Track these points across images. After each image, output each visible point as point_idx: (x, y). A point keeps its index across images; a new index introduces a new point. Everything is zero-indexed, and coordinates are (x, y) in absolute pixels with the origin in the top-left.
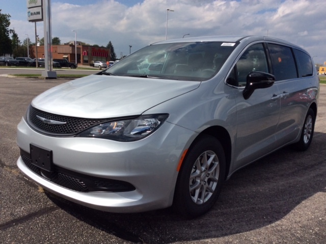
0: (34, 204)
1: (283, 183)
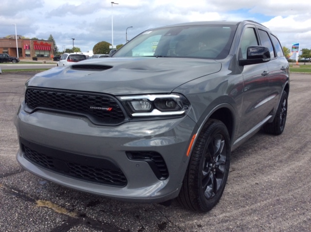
0: (40, 223)
1: (287, 169)
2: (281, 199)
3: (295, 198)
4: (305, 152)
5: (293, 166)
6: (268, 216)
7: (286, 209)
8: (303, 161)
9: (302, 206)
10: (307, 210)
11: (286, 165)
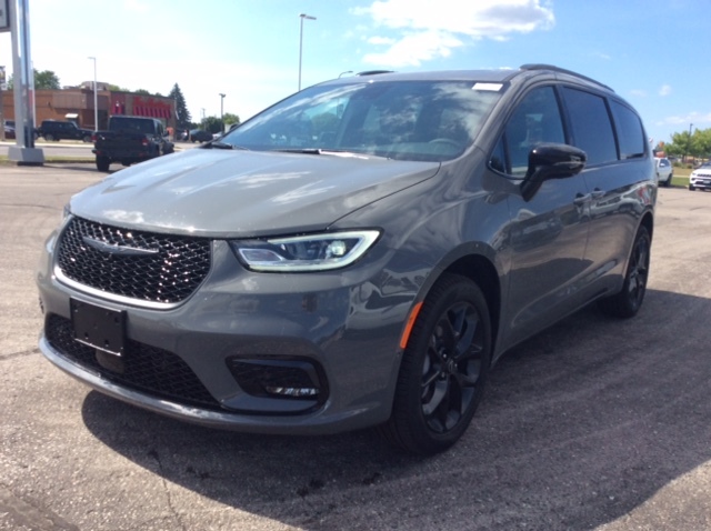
2: (464, 475)
3: (500, 474)
4: (605, 372)
5: (552, 401)
6: (405, 509)
7: (458, 498)
8: (583, 392)
9: (502, 493)
10: (508, 504)
11: (534, 398)
